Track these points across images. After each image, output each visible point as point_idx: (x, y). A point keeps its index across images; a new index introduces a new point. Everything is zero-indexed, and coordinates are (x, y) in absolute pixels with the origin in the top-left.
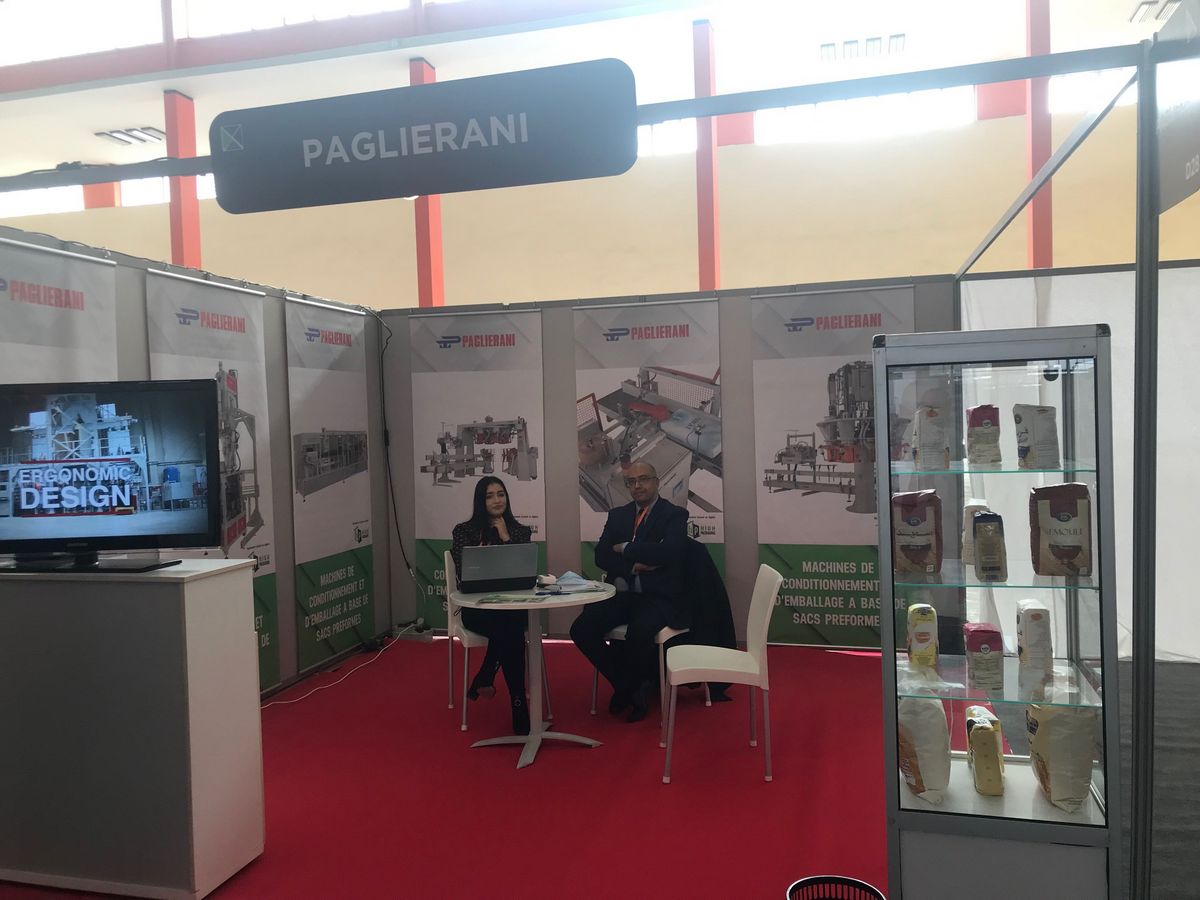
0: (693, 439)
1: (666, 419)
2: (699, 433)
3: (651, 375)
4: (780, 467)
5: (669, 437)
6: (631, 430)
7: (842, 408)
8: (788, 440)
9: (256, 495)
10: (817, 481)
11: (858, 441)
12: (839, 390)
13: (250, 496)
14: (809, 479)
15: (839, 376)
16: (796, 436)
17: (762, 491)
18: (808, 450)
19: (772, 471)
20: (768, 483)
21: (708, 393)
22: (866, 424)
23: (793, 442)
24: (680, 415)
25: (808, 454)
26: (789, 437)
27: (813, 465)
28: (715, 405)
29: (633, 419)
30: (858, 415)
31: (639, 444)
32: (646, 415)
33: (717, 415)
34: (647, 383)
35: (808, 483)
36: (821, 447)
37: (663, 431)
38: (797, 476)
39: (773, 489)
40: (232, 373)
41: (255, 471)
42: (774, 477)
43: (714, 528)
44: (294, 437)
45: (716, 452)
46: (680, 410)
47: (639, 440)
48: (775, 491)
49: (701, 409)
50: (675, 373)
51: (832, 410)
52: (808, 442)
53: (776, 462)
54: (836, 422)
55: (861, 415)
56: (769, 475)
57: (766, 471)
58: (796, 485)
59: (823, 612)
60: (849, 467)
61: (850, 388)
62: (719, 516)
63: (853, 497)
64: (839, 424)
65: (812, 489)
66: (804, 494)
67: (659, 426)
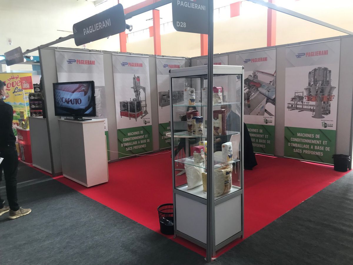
0: (267, 93)
1: (260, 87)
2: (269, 91)
3: (256, 73)
4: (292, 102)
5: (260, 93)
6: (250, 90)
7: (312, 83)
8: (295, 94)
9: (146, 106)
10: (303, 107)
11: (317, 94)
12: (312, 77)
13: (144, 107)
14: (301, 107)
15: (312, 72)
16: (297, 93)
17: (286, 110)
18: (301, 97)
19: (290, 104)
20: (288, 107)
21: (272, 79)
22: (320, 89)
23: (297, 94)
24: (264, 86)
25: (301, 98)
26: (295, 93)
27: (302, 102)
28: (274, 82)
29: (250, 87)
30: (318, 86)
31: (252, 94)
32: (254, 86)
33: (274, 86)
34: (255, 76)
35: (300, 108)
36: (305, 96)
37: (259, 91)
38: (297, 106)
39: (290, 109)
40: (138, 77)
41: (145, 101)
42: (290, 106)
43: (272, 121)
44: (159, 92)
45: (274, 97)
46: (264, 84)
47: (252, 93)
48: (290, 110)
49: (270, 84)
50: (263, 73)
51: (309, 84)
52: (301, 94)
53: (291, 101)
54: (310, 88)
55: (319, 86)
56: (289, 105)
57: (288, 104)
58: (297, 108)
59: (303, 149)
60: (314, 103)
61: (316, 77)
62: (274, 117)
63: (314, 113)
64: (311, 89)
65: (302, 110)
66: (299, 111)
67: (258, 89)
